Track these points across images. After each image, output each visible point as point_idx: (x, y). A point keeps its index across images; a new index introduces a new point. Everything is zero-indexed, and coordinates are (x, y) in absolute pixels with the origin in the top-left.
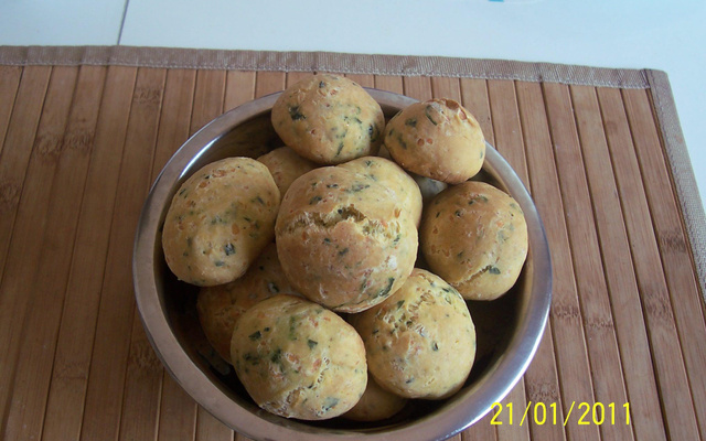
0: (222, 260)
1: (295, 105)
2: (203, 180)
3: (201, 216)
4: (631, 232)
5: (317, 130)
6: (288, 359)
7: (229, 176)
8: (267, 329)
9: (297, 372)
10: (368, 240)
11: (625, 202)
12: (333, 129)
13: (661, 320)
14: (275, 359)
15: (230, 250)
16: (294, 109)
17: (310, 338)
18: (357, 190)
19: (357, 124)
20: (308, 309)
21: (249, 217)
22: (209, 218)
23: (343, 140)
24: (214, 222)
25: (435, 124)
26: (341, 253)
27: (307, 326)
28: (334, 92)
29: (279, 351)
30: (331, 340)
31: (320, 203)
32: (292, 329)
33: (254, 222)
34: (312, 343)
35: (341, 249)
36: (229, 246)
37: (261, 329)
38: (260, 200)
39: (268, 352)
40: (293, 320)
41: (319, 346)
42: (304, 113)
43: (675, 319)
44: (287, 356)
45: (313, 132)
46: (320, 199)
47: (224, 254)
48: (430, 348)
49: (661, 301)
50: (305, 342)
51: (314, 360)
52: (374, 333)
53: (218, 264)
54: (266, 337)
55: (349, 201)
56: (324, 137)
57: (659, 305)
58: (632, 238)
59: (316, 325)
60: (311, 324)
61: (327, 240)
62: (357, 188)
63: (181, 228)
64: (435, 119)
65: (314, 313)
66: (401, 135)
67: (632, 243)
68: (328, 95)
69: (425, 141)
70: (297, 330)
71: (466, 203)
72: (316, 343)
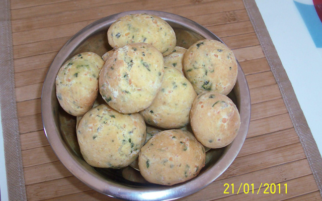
0: (114, 35)
1: (205, 43)
3: (131, 20)
5: (193, 55)
6: (69, 69)
7: (155, 25)
8: (82, 58)
9: (65, 74)
12: (196, 62)
14: (70, 64)
16: (202, 43)
17: (79, 74)
18: (144, 65)
20: (94, 71)
21: (135, 38)
22: (130, 22)
23: (193, 69)
24: (128, 25)
25: (213, 106)
27: (84, 71)
28: (216, 56)
29: (72, 64)
30: (80, 83)
31: (133, 51)
32: (82, 66)
33: (133, 41)
34: (76, 75)
35: (113, 67)
36: (119, 35)
37: (82, 56)
38: (145, 40)
39: (72, 61)
40: (87, 66)
42: (200, 47)
44: (70, 67)
46: (135, 50)
47: (116, 34)
50: (76, 72)
51: (70, 78)
53: (112, 35)
54: (79, 58)
56: (191, 59)
60: (85, 73)
61: (116, 60)
62: (146, 64)
64: (216, 105)
65: (92, 73)
68: (213, 54)
69: (202, 104)
70: (82, 68)
71: (181, 141)
72: (77, 77)
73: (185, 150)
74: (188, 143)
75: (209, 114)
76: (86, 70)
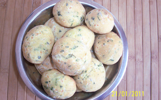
0: (38, 60)
1: (59, 11)
2: (32, 36)
3: (31, 48)
4: (151, 35)
5: (65, 20)
6: (55, 90)
7: (39, 35)
8: (50, 82)
9: (57, 93)
10: (77, 63)
11: (151, 26)
12: (70, 20)
13: (155, 61)
14: (52, 89)
15: (40, 58)
16: (59, 12)
17: (61, 85)
18: (74, 49)
19: (77, 17)
20: (60, 76)
21: (45, 49)
22: (33, 49)
23: (73, 22)
24: (35, 50)
25: (100, 20)
26: (69, 67)
27: (60, 82)
28: (70, 8)
29: (53, 88)
30: (66, 85)
31: (63, 52)
32: (56, 82)
33: (46, 50)
34: (61, 87)
35: (69, 65)
36: (39, 57)
37: (48, 81)
38: (48, 43)
39: (50, 87)
40: (56, 79)
41: (63, 87)
42: (61, 14)
43: (159, 60)
44: (54, 89)
45: (64, 20)
46: (63, 51)
47: (38, 58)
48: (93, 84)
49: (156, 56)
50: (59, 86)
51: (62, 91)
52: (78, 78)
53: (37, 61)
54: (49, 83)
55: (72, 52)
56: (67, 22)
57: (155, 57)
58: (151, 37)
59: (62, 81)
60: (61, 82)
61: (65, 63)
62: (74, 48)
63: (26, 50)
64: (100, 19)
65: (62, 78)
66: (90, 22)
67: (151, 39)
68: (69, 9)
69: (96, 25)
70: (57, 83)
71: (107, 41)
72: (62, 87)
73: (112, 41)
74: (109, 38)
75: (103, 23)
76: (60, 80)
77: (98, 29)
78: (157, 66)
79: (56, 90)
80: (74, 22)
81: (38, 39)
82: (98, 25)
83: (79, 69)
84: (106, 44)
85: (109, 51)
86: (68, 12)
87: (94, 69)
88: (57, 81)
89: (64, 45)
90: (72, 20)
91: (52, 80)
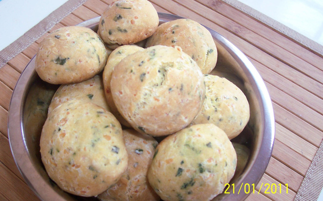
0: (118, 159)
1: (56, 57)
2: (59, 134)
3: (82, 150)
5: (81, 58)
6: (208, 164)
7: (70, 117)
8: (182, 162)
9: (216, 165)
11: (185, 5)
12: (88, 51)
13: (244, 32)
14: (202, 171)
15: (116, 150)
16: (58, 59)
17: (206, 144)
18: (154, 55)
19: (94, 40)
20: (186, 134)
21: (106, 125)
22: (88, 147)
23: (97, 52)
24: (93, 145)
25: (130, 8)
26: (181, 89)
27: (197, 141)
28: (69, 35)
29: (200, 165)
30: (212, 135)
31: (147, 76)
32: (193, 149)
33: (111, 125)
34: (209, 145)
35: (180, 87)
36: (114, 148)
37: (178, 166)
38: (100, 113)
39: (195, 172)
40: (187, 145)
41: (212, 143)
42: (66, 57)
44: (205, 163)
45: (80, 61)
46: (144, 74)
47: (115, 155)
48: (235, 101)
49: (236, 26)
50: (206, 148)
51: (217, 151)
53: (118, 163)
54: (186, 166)
55: (158, 62)
56: (87, 59)
59: (199, 136)
60: (198, 138)
61: (170, 89)
62: (152, 54)
63: (78, 167)
64: (128, 7)
65: (191, 133)
66: (119, 27)
69: (134, 19)
70: (197, 146)
71: (172, 34)
72: (210, 143)
73: (177, 26)
74: (169, 29)
75: (140, 8)
76: (193, 140)
77: (143, 24)
78: (253, 35)
79: (210, 160)
80: (97, 49)
81: (77, 123)
82: (136, 18)
83: (197, 81)
84: (175, 38)
85: (192, 41)
86: (74, 42)
87: (209, 82)
88: (191, 144)
89: (133, 68)
90: (92, 50)
91: (182, 155)
